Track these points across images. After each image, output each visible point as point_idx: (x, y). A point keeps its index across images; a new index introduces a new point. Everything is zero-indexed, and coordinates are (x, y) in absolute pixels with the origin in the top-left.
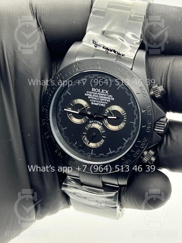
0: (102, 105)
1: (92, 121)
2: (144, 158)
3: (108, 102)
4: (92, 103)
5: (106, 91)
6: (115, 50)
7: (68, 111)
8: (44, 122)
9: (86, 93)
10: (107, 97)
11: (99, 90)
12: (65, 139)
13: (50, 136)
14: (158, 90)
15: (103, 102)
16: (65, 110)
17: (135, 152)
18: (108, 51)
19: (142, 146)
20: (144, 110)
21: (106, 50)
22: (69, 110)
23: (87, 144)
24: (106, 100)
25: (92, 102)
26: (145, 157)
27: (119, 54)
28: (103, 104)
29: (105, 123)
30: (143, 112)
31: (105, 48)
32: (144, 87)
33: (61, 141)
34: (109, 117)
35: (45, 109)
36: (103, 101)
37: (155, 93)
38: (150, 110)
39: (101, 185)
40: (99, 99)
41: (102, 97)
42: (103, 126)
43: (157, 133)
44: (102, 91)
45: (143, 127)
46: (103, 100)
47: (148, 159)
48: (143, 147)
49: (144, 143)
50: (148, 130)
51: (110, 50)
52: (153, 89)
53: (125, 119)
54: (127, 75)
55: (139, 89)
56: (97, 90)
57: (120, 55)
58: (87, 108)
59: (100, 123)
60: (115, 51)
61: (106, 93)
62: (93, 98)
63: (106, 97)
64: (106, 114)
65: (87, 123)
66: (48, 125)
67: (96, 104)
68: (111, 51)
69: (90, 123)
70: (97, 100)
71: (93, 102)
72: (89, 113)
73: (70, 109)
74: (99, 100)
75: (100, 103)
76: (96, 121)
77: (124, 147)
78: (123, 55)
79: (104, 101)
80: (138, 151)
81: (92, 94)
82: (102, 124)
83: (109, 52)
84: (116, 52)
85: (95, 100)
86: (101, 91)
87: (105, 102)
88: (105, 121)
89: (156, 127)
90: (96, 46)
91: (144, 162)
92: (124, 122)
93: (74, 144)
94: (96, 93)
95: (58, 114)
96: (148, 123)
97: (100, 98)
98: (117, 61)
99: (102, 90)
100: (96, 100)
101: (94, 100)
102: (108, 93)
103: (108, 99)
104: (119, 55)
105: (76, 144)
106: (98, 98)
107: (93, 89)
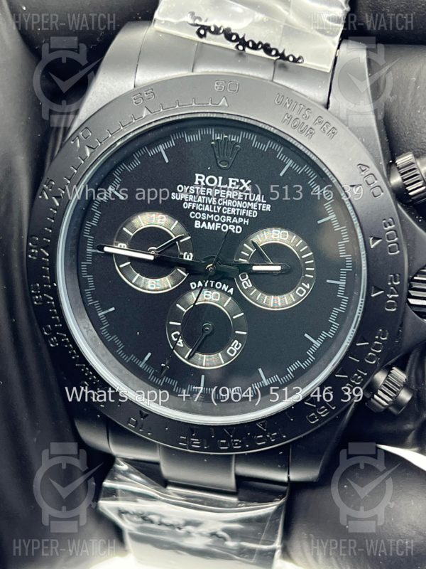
0: (232, 228)
1: (200, 284)
2: (376, 396)
3: (251, 219)
4: (197, 224)
5: (243, 181)
6: (268, 45)
7: (116, 255)
8: (38, 295)
9: (176, 192)
10: (248, 201)
11: (218, 181)
12: (111, 347)
13: (59, 338)
14: (418, 172)
15: (235, 220)
16: (107, 249)
17: (349, 378)
18: (244, 50)
19: (371, 359)
20: (375, 239)
21: (237, 47)
22: (120, 249)
23: (186, 357)
24: (243, 212)
25: (195, 219)
26: (380, 393)
27: (282, 56)
28: (235, 224)
29: (241, 287)
30: (372, 246)
31: (234, 38)
32: (371, 164)
33: (98, 353)
34: (255, 268)
35: (39, 251)
36: (233, 216)
37: (407, 182)
38: (396, 239)
39: (230, 482)
40: (219, 209)
41: (229, 203)
42: (237, 297)
43: (415, 312)
44: (231, 183)
45: (373, 295)
46: (233, 211)
47: (389, 399)
48: (374, 362)
49: (377, 347)
50: (391, 306)
51: (251, 45)
52: (399, 169)
53: (309, 273)
54: (314, 127)
55: (358, 170)
56: (211, 181)
57: (287, 59)
58: (181, 241)
59: (225, 288)
60: (267, 49)
61: (244, 188)
62: (198, 207)
63: (243, 201)
64: (244, 257)
65: (183, 289)
66: (50, 300)
67: (211, 227)
68: (255, 47)
69: (193, 290)
70: (214, 214)
71: (202, 221)
72: (188, 257)
73: (124, 245)
74: (221, 214)
75: (222, 223)
76: (212, 282)
77: (308, 362)
78: (295, 60)
79: (236, 216)
80: (359, 374)
81: (195, 194)
82: (231, 291)
83: (247, 50)
84: (271, 50)
85: (207, 212)
86: (225, 182)
87: (241, 220)
88: (244, 281)
89: (413, 293)
90: (202, 32)
91: (378, 408)
92: (307, 281)
93: (142, 359)
94: (209, 191)
95: (84, 265)
96: (391, 282)
97: (222, 206)
98: (275, 80)
99: (231, 179)
100: (210, 214)
101: (201, 212)
102: (248, 189)
103: (250, 208)
104: (281, 61)
105: (146, 358)
106: (217, 205)
107: (200, 178)
